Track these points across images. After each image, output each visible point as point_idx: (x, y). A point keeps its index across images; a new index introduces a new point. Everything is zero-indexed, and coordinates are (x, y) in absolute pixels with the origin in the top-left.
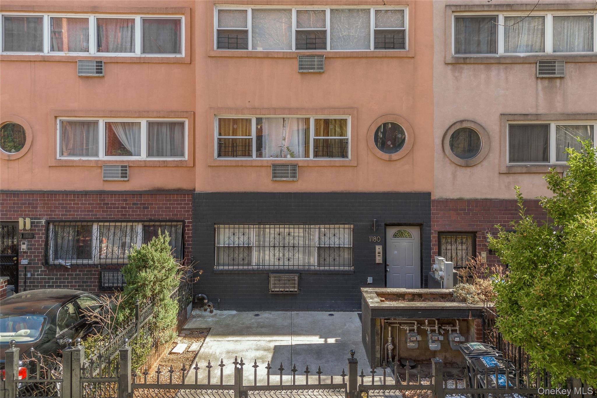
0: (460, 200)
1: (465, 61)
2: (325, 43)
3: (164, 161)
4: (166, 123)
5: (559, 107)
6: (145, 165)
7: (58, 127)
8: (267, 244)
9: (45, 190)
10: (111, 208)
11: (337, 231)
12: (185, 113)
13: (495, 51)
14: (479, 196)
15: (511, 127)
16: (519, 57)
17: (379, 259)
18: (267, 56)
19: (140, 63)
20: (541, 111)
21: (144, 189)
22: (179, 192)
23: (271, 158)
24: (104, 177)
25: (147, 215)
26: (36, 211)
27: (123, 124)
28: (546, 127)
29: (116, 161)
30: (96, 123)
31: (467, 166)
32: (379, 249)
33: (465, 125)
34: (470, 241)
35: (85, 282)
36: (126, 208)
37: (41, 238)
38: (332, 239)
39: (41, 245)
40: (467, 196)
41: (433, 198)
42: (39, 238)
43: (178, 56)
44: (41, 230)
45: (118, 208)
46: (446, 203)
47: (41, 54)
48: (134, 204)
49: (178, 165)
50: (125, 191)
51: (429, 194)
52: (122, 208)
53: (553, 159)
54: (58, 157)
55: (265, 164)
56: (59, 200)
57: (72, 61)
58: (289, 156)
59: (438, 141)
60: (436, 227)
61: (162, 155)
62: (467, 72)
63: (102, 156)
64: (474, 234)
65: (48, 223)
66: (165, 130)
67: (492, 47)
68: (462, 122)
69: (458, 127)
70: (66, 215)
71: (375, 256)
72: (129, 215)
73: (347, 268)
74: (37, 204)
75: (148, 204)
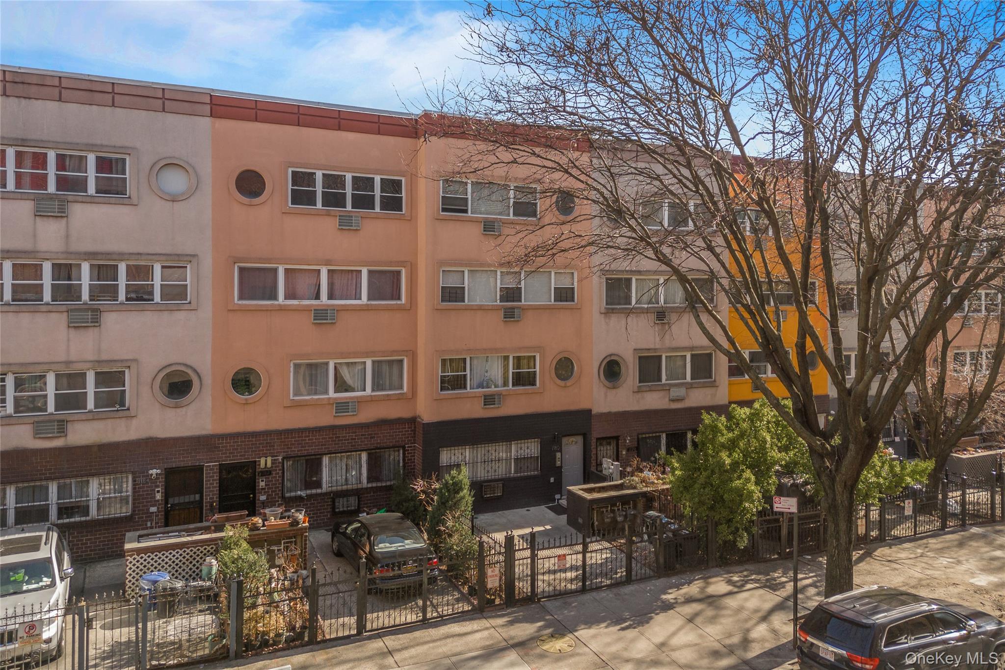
0: (609, 414)
1: (613, 311)
2: (520, 297)
3: (388, 395)
4: (385, 361)
5: (668, 343)
6: (371, 400)
7: (292, 369)
8: (479, 460)
9: (281, 429)
10: (342, 440)
11: (529, 444)
12: (405, 352)
13: (630, 304)
14: (621, 409)
15: (640, 358)
16: (643, 308)
17: (558, 463)
18: (480, 308)
19: (368, 310)
20: (657, 346)
21: (372, 420)
22: (400, 421)
23: (480, 390)
24: (336, 413)
25: (374, 444)
26: (274, 449)
27: (348, 364)
28: (660, 357)
29: (346, 398)
30: (327, 364)
31: (614, 388)
32: (558, 455)
33: (613, 358)
34: (615, 442)
35: (319, 510)
36: (355, 439)
37: (278, 473)
38: (526, 451)
39: (278, 480)
40: (614, 409)
41: (593, 413)
42: (276, 474)
43: (399, 302)
44: (278, 466)
45: (348, 440)
46: (601, 415)
47: (276, 303)
48: (362, 435)
49: (400, 398)
50: (354, 424)
51: (590, 411)
52: (352, 439)
53: (664, 381)
54: (291, 397)
55: (478, 395)
56: (295, 437)
57: (306, 309)
58: (493, 386)
59: (596, 370)
60: (596, 434)
61: (383, 390)
62: (614, 319)
63: (332, 394)
64: (617, 438)
65: (283, 459)
66: (385, 368)
67: (628, 300)
68: (611, 355)
69: (608, 359)
70: (302, 450)
71: (555, 462)
72: (358, 445)
73: (536, 473)
74: (274, 443)
75: (375, 434)
